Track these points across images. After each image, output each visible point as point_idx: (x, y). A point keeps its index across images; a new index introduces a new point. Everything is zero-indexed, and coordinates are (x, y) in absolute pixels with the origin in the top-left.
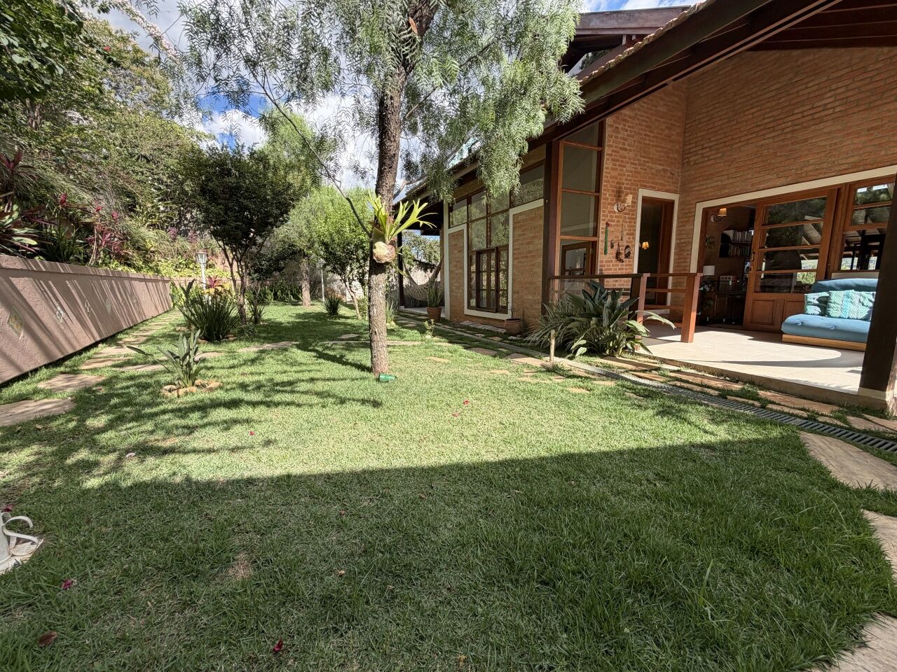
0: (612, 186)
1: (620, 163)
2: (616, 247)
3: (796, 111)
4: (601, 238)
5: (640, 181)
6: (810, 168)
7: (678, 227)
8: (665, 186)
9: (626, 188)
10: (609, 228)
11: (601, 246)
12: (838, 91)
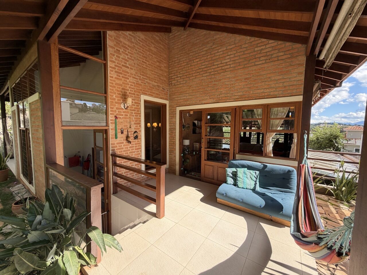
0: (118, 91)
1: (123, 75)
2: (125, 133)
3: (215, 64)
4: (110, 127)
5: (141, 90)
6: (223, 95)
7: (169, 119)
8: (160, 95)
9: (130, 93)
10: (117, 120)
11: (111, 133)
12: (231, 56)
